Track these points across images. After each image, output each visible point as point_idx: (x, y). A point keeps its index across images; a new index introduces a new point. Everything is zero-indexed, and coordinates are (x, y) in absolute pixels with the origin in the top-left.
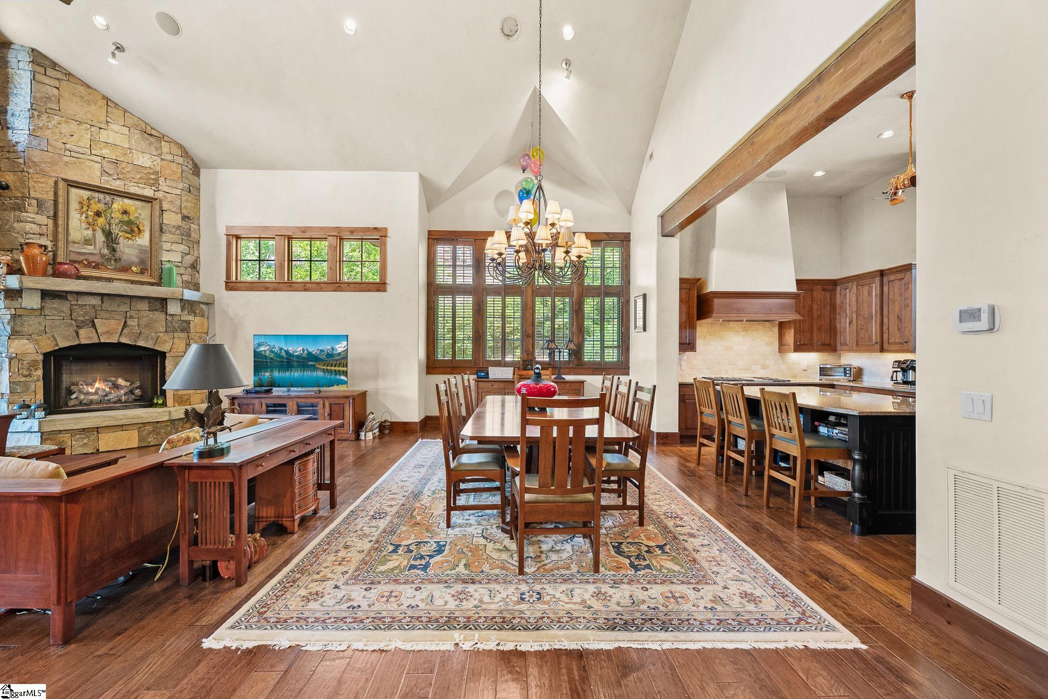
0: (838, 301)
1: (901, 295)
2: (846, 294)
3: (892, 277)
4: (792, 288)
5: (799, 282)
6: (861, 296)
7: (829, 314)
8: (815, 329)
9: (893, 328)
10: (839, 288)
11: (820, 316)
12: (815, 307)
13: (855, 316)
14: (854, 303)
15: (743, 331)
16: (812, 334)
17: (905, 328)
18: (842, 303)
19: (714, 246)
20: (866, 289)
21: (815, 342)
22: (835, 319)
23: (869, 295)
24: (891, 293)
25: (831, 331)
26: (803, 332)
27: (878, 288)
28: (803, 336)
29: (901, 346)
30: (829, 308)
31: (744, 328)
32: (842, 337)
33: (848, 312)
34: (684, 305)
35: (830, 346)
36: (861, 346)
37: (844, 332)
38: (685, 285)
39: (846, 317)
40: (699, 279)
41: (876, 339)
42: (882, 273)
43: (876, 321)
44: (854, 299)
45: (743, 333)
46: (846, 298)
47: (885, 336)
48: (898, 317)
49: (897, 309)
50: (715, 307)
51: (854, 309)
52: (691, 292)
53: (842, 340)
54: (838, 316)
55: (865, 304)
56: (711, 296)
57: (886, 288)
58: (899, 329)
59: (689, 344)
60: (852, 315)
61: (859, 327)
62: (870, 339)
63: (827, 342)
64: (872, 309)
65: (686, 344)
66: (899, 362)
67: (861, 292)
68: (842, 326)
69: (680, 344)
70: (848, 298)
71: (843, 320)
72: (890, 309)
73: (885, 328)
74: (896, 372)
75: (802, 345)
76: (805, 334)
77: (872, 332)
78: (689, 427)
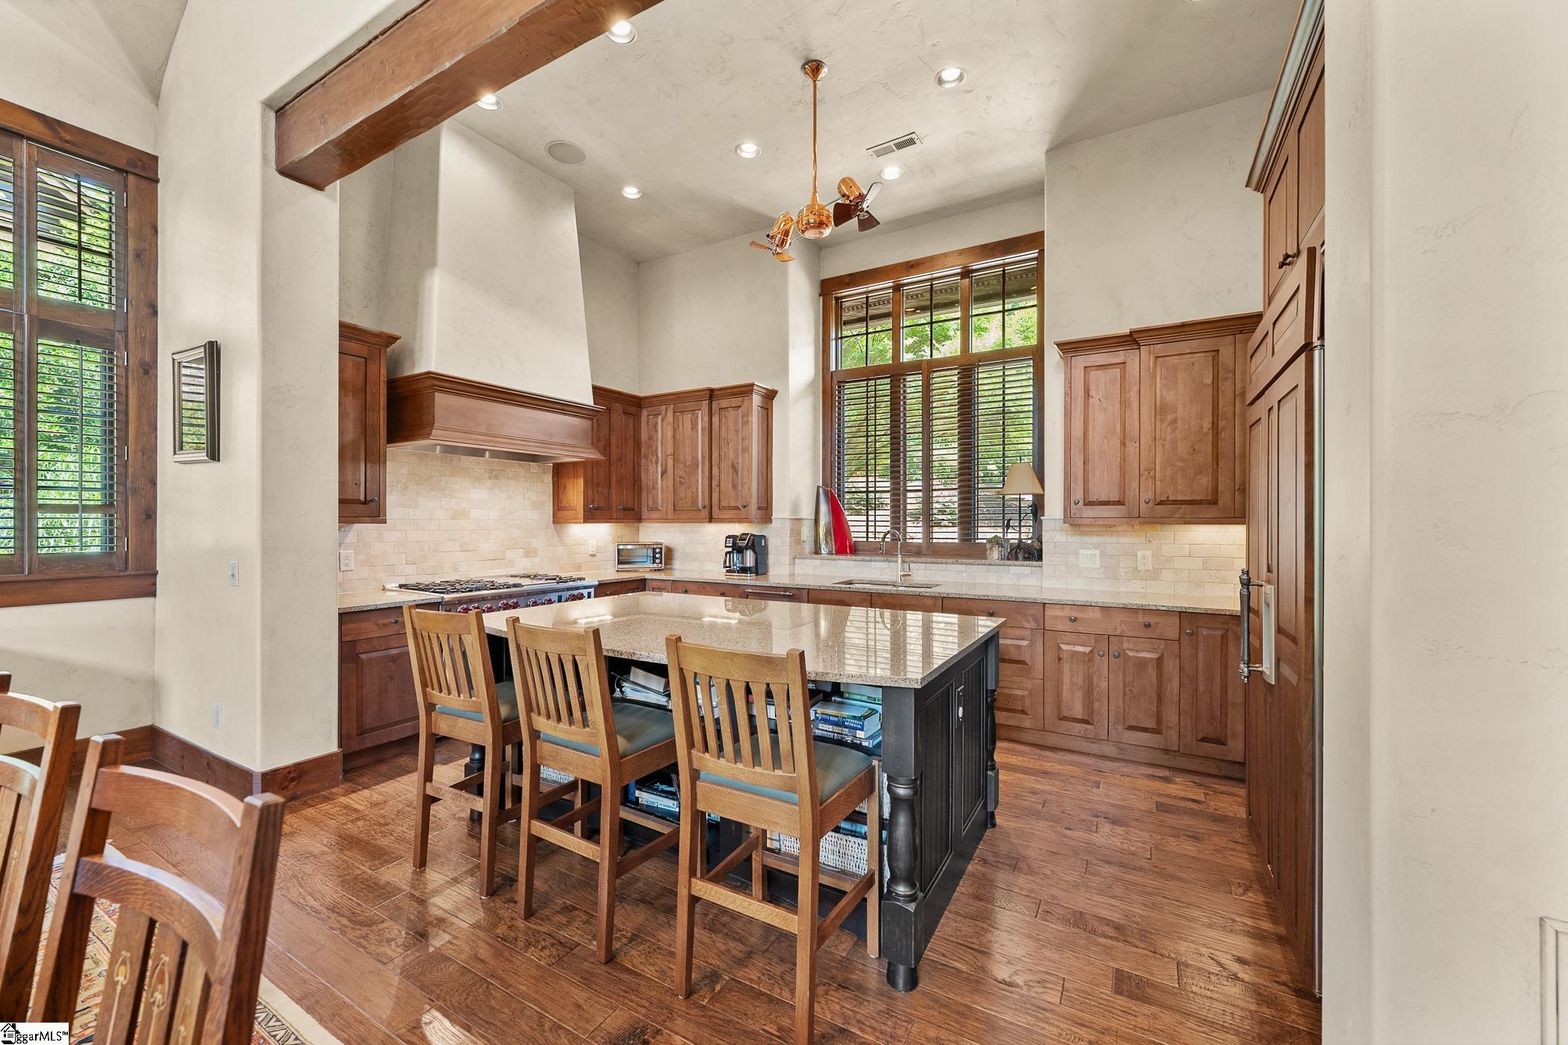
0: (644, 436)
1: (737, 431)
2: (657, 423)
3: (724, 403)
4: (588, 400)
5: (597, 391)
6: (681, 429)
7: (632, 454)
8: (613, 481)
9: (727, 485)
10: (645, 413)
11: (620, 460)
12: (614, 439)
13: (670, 462)
14: (670, 441)
15: (490, 478)
16: (609, 489)
17: (742, 484)
18: (650, 438)
19: (432, 263)
20: (688, 417)
21: (614, 504)
22: (639, 465)
23: (692, 428)
24: (723, 428)
25: (634, 485)
26: (598, 485)
27: (706, 418)
28: (596, 492)
29: (736, 511)
30: (631, 443)
31: (491, 471)
32: (650, 496)
33: (659, 455)
34: (349, 399)
35: (631, 513)
36: (682, 512)
37: (654, 488)
38: (353, 346)
39: (657, 463)
40: (392, 339)
41: (703, 500)
42: (712, 394)
43: (703, 472)
44: (670, 433)
45: (489, 483)
46: (657, 431)
47: (715, 496)
48: (733, 466)
49: (731, 455)
50: (438, 412)
51: (670, 451)
52: (372, 369)
53: (650, 503)
54: (643, 461)
55: (687, 443)
56: (428, 383)
57: (715, 419)
58: (735, 486)
59: (365, 502)
60: (666, 460)
61: (678, 479)
62: (695, 500)
63: (631, 505)
64: (697, 452)
65: (357, 502)
66: (734, 537)
67: (681, 423)
68: (650, 477)
69: (342, 501)
70: (661, 430)
71: (652, 469)
72: (722, 453)
73: (715, 483)
74: (729, 553)
75: (595, 509)
76: (600, 489)
77: (697, 489)
78: (368, 727)
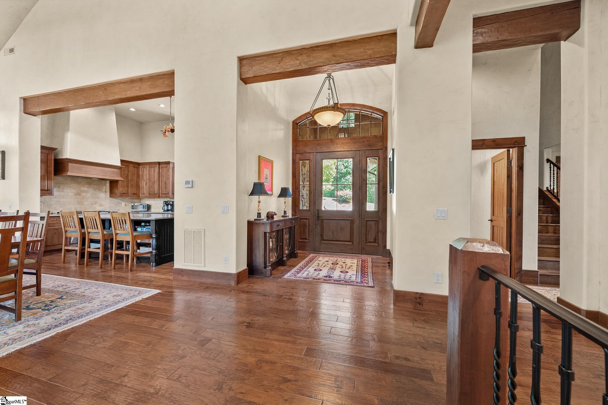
0: (141, 173)
1: (166, 173)
2: (144, 170)
3: (163, 166)
4: (119, 164)
5: (122, 161)
6: (151, 172)
7: (136, 178)
8: (129, 185)
9: (163, 188)
10: (141, 167)
11: (132, 180)
12: (129, 175)
13: (148, 181)
14: (148, 175)
15: (88, 184)
16: (128, 188)
17: (167, 188)
18: (142, 174)
19: (68, 130)
20: (153, 169)
21: (130, 192)
22: (139, 182)
23: (154, 172)
24: (163, 173)
25: (137, 187)
26: (124, 187)
27: (158, 170)
28: (124, 189)
29: (166, 195)
30: (136, 175)
31: (88, 183)
32: (142, 190)
33: (145, 179)
34: (43, 164)
35: (137, 196)
37: (143, 188)
38: (44, 151)
39: (144, 181)
40: (56, 149)
41: (157, 192)
42: (159, 163)
43: (157, 184)
44: (148, 173)
45: (87, 186)
46: (144, 172)
47: (160, 191)
48: (165, 183)
49: (165, 180)
50: (70, 168)
51: (148, 178)
52: (49, 157)
53: (142, 192)
54: (140, 180)
55: (153, 176)
56: (66, 161)
57: (160, 170)
58: (165, 188)
59: (47, 190)
60: (147, 181)
61: (150, 186)
62: (154, 191)
63: (136, 193)
64: (155, 178)
65: (45, 190)
66: (165, 202)
67: (151, 170)
68: (142, 185)
69: (41, 190)
70: (145, 172)
71: (143, 182)
72: (162, 179)
73: (160, 187)
74: (164, 206)
75: (123, 193)
76: (124, 188)
77: (155, 189)
78: (48, 245)
